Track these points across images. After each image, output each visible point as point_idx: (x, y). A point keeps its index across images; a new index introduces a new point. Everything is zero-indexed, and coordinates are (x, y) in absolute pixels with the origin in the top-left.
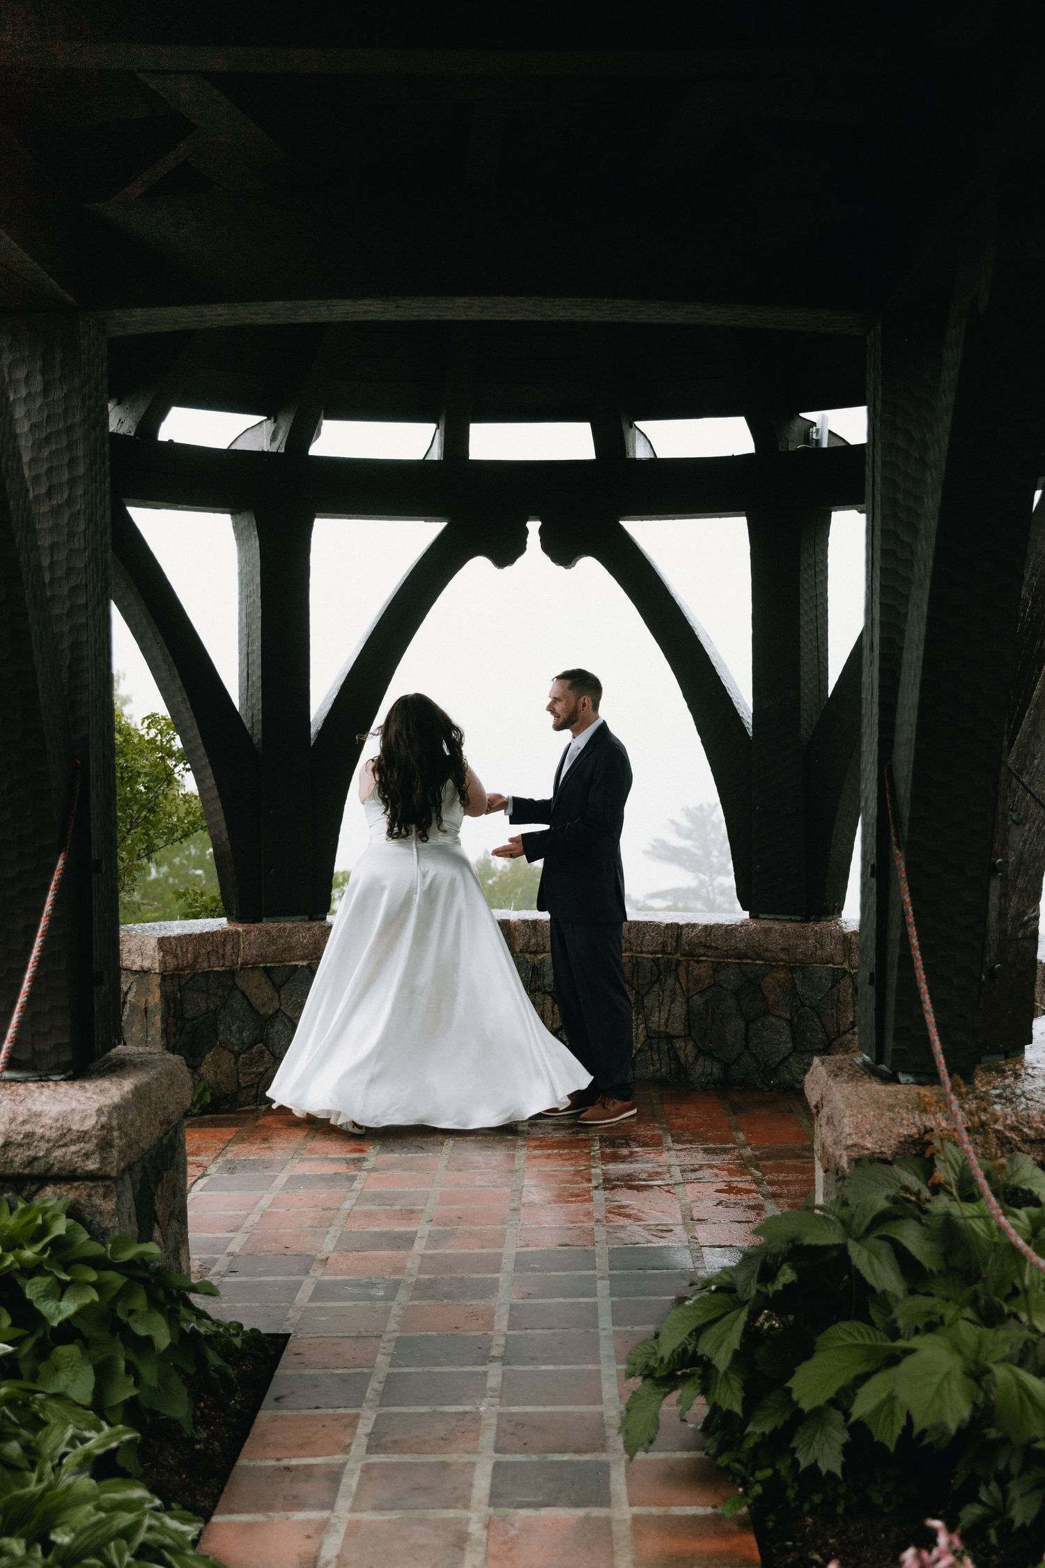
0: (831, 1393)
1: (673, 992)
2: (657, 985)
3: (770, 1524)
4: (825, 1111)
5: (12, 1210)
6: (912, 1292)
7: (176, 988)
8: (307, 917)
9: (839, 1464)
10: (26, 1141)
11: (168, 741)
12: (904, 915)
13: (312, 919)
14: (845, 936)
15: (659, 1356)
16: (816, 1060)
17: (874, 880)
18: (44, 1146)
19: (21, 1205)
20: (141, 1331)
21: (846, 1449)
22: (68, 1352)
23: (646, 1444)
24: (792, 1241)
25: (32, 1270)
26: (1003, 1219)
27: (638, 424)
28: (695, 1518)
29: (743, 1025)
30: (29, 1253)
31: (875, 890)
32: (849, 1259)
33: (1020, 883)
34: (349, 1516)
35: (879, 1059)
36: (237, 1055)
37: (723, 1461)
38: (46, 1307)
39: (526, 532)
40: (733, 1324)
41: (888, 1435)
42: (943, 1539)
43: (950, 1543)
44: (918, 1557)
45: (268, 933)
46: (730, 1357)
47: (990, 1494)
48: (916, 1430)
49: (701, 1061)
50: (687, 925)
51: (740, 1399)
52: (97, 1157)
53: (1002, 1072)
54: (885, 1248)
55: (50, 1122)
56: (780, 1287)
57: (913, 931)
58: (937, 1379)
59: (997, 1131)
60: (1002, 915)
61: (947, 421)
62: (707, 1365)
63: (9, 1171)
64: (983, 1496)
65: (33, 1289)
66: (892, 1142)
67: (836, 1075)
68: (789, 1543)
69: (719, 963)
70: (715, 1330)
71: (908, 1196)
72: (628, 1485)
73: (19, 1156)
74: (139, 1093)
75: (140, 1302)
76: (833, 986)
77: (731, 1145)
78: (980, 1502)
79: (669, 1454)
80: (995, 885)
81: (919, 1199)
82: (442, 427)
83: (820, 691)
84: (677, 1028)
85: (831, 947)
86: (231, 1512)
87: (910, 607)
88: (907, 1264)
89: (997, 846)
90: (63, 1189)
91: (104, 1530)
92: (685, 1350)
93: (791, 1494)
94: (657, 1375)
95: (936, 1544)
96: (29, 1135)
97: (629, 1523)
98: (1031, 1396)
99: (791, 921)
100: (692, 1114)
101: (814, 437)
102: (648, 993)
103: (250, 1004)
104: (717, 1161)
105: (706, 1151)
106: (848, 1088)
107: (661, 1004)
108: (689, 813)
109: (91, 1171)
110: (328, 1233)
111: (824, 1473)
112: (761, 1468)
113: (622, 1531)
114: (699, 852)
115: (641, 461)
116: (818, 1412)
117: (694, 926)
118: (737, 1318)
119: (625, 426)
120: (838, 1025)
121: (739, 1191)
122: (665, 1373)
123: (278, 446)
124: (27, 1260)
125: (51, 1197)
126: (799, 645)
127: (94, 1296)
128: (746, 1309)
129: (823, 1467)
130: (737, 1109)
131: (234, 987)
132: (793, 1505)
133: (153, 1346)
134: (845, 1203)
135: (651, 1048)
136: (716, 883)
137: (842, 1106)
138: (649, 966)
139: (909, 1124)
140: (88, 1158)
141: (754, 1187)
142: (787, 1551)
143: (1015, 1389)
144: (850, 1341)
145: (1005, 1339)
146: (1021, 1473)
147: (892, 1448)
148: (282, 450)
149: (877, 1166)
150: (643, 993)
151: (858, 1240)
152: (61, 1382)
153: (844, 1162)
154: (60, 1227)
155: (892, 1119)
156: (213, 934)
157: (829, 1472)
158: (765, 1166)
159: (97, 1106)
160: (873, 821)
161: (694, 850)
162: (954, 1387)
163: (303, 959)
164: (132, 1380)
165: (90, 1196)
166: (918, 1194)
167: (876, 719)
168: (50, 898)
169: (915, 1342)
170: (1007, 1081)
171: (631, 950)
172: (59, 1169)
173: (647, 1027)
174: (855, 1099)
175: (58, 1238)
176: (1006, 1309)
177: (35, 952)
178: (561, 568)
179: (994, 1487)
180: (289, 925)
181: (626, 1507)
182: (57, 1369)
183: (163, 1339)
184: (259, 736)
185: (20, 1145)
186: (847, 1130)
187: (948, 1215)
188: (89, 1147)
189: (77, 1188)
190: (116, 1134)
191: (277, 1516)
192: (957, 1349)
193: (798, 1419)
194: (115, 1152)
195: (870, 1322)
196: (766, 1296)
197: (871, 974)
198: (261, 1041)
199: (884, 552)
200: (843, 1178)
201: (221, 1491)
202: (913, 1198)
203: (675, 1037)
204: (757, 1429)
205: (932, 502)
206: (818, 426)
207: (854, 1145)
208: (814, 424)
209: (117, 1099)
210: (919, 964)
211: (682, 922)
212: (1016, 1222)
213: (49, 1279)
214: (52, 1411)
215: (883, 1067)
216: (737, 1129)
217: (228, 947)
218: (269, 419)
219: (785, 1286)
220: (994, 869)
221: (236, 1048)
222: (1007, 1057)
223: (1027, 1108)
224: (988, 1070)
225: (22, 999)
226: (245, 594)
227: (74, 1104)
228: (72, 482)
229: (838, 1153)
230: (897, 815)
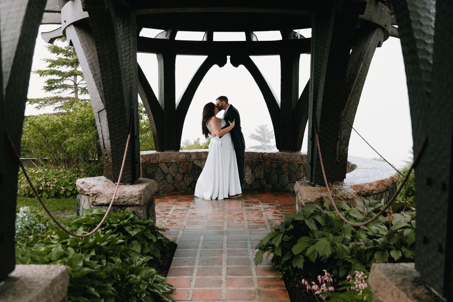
0: (301, 251)
1: (261, 168)
2: (257, 167)
3: (287, 279)
4: (299, 193)
5: (120, 213)
6: (319, 230)
7: (145, 167)
8: (175, 151)
9: (302, 266)
10: (123, 197)
11: (141, 109)
12: (318, 149)
13: (176, 151)
14: (302, 155)
15: (263, 244)
16: (297, 182)
17: (311, 141)
18: (127, 198)
19: (122, 212)
20: (150, 238)
21: (304, 263)
22: (135, 242)
23: (260, 262)
24: (292, 219)
25: (127, 225)
26: (339, 213)
27: (254, 32)
28: (271, 278)
29: (277, 176)
30: (126, 221)
31: (311, 143)
32: (305, 223)
33: (344, 142)
34: (196, 277)
35: (311, 181)
36: (159, 182)
37: (277, 267)
38: (131, 232)
39: (227, 59)
40: (279, 237)
41: (313, 259)
42: (326, 274)
43: (328, 275)
44: (321, 277)
45: (166, 154)
46: (279, 244)
47: (335, 272)
48: (320, 256)
49: (267, 185)
50: (264, 153)
51: (281, 253)
52: (139, 201)
53: (339, 185)
54: (313, 221)
55: (128, 193)
56: (290, 229)
57: (320, 152)
58: (324, 246)
59: (338, 197)
60: (340, 149)
61: (331, 37)
62: (273, 246)
63: (119, 204)
64: (333, 272)
65: (127, 229)
66: (314, 199)
67: (302, 185)
68: (291, 283)
69: (272, 162)
70: (275, 238)
71: (318, 210)
72: (256, 272)
73: (121, 201)
74: (147, 188)
75: (149, 232)
76: (299, 167)
77: (275, 203)
78: (333, 274)
79: (265, 266)
80: (338, 142)
81: (320, 211)
82: (207, 33)
83: (297, 97)
84: (262, 177)
85: (298, 158)
86: (170, 276)
87: (321, 79)
88: (318, 224)
89: (339, 134)
90: (131, 208)
91: (150, 274)
92: (268, 243)
93: (291, 274)
94: (262, 248)
95: (325, 275)
96: (124, 196)
97: (257, 279)
98: (344, 249)
99: (289, 152)
100: (265, 197)
101: (296, 36)
102: (255, 169)
103: (162, 171)
104: (272, 207)
105: (269, 204)
106: (305, 187)
107: (258, 171)
108: (260, 127)
109: (137, 204)
110: (184, 221)
111: (299, 268)
112: (285, 268)
113: (255, 280)
114: (263, 137)
115: (254, 42)
116: (298, 255)
117: (266, 153)
118: (280, 236)
119: (251, 33)
120: (300, 176)
121: (277, 213)
122: (264, 248)
123: (167, 38)
124: (125, 223)
125: (128, 209)
126: (292, 86)
127: (140, 230)
128: (282, 234)
129: (299, 267)
130: (276, 196)
131: (158, 167)
132: (292, 276)
133: (153, 241)
134: (304, 212)
135: (256, 182)
136: (266, 145)
137: (303, 191)
138: (255, 162)
139: (318, 195)
140: (137, 201)
141: (280, 212)
142: (291, 285)
143: (341, 248)
144: (305, 241)
145: (339, 238)
146: (341, 266)
147: (314, 262)
148: (169, 39)
149: (311, 204)
150: (253, 169)
151: (307, 219)
152: (134, 248)
153: (303, 203)
154: (132, 216)
155: (314, 194)
156: (154, 154)
157: (300, 268)
158: (283, 208)
159: (139, 190)
160: (311, 128)
161: (261, 136)
162: (328, 248)
163: (174, 160)
164: (149, 248)
165: (137, 210)
166: (320, 210)
167: (312, 105)
168: (127, 144)
169: (320, 239)
170: (340, 186)
171: (251, 159)
172: (130, 204)
173: (254, 177)
174: (306, 190)
175: (132, 218)
176: (339, 233)
177: (125, 156)
178: (235, 67)
179: (336, 270)
180: (171, 152)
181: (256, 276)
182: (133, 246)
183: (155, 240)
184: (164, 108)
185: (122, 198)
186: (304, 196)
187: (327, 214)
188: (137, 199)
189: (134, 208)
190: (143, 196)
191: (180, 277)
192: (329, 240)
193: (294, 257)
194: (142, 200)
195: (309, 236)
196: (287, 231)
197: (310, 163)
198: (165, 179)
199: (315, 67)
200: (303, 207)
201: (168, 272)
202: (319, 211)
203: (261, 179)
204: (285, 259)
205: (327, 56)
206: (297, 33)
207: (306, 200)
208: (296, 33)
209: (142, 189)
210: (321, 160)
211: (263, 152)
212: (342, 214)
213: (130, 227)
214: (132, 254)
215: (312, 183)
216: (276, 200)
217: (157, 157)
218: (165, 31)
219: (291, 229)
220: (338, 139)
221: (159, 181)
222: (340, 181)
223: (345, 192)
224: (336, 184)
225: (123, 166)
226: (160, 73)
227: (133, 190)
228: (130, 49)
229: (302, 202)
230: (316, 127)
